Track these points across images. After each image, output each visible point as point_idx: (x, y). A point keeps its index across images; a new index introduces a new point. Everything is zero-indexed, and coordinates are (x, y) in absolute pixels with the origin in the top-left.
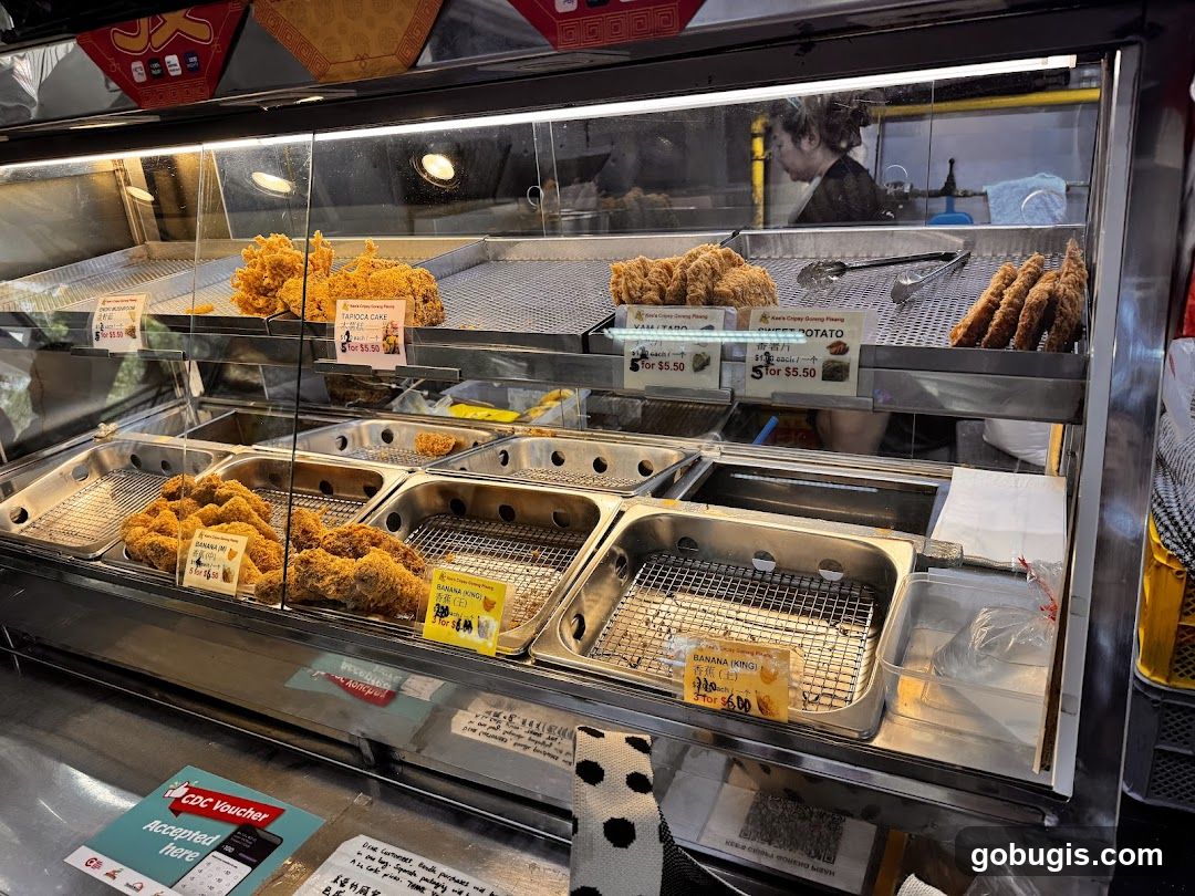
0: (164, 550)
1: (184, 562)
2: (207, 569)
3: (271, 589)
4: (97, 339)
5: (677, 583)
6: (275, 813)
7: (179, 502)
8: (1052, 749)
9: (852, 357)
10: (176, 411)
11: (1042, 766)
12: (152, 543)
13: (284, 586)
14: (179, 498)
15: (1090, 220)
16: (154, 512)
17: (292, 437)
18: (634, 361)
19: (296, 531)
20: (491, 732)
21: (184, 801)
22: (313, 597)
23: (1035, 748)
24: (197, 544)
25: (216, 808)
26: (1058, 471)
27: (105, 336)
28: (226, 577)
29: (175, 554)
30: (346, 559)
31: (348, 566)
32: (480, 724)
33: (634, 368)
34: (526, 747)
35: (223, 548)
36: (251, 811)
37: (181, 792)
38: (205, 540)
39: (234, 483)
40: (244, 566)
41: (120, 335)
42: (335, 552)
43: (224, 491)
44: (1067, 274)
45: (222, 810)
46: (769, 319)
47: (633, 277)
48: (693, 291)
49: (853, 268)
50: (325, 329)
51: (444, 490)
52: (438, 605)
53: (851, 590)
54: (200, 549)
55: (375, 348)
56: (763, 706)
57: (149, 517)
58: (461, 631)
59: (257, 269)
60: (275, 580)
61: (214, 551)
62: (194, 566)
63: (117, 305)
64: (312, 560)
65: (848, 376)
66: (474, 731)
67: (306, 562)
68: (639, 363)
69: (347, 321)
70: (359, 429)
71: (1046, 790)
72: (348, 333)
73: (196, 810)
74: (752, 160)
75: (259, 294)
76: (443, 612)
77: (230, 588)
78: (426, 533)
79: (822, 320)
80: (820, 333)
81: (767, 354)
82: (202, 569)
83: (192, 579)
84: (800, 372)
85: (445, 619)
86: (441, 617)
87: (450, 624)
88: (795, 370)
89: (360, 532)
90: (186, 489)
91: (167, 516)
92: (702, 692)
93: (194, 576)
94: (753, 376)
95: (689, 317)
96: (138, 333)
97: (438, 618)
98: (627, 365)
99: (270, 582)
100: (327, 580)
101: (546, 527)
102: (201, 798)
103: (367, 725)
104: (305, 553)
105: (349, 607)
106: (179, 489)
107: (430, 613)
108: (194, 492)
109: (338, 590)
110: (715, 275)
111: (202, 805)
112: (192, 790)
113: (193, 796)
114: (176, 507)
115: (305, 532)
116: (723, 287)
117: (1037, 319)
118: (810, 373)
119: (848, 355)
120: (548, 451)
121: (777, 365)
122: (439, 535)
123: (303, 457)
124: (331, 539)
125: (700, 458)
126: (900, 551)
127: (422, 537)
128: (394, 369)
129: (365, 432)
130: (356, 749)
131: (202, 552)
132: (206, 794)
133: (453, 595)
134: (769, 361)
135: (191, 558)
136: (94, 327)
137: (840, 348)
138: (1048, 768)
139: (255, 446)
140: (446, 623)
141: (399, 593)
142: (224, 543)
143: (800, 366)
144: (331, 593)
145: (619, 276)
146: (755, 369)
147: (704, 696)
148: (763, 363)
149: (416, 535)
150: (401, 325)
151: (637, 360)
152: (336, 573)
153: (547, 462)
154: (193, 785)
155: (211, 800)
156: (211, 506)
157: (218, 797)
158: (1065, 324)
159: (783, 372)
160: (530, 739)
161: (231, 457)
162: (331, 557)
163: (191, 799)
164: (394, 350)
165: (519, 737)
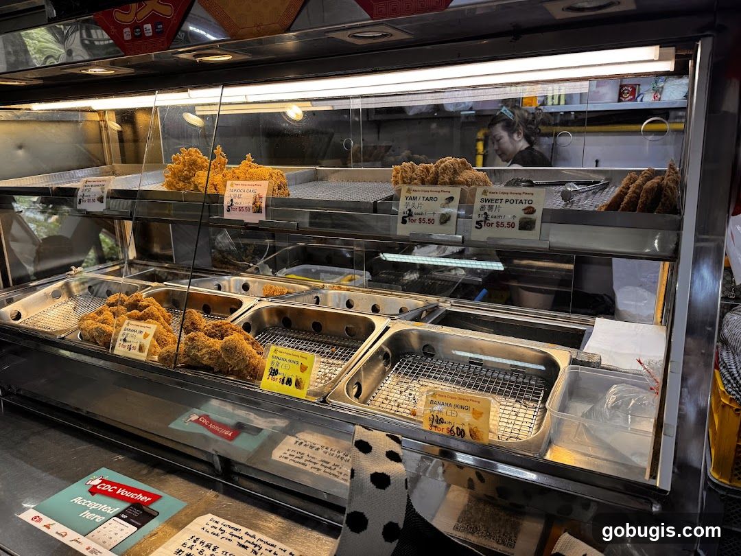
0: (104, 332)
1: (115, 340)
2: (129, 344)
3: (169, 356)
4: (80, 203)
5: (421, 371)
6: (156, 498)
7: (116, 307)
8: (658, 464)
9: (538, 215)
10: (118, 267)
11: (651, 476)
12: (97, 328)
13: (177, 355)
14: (116, 305)
15: (681, 167)
16: (100, 313)
17: (188, 280)
18: (404, 218)
19: (187, 323)
20: (297, 460)
21: (98, 487)
22: (194, 363)
23: (646, 469)
24: (125, 329)
25: (118, 492)
26: (661, 322)
27: (84, 201)
28: (141, 349)
29: (110, 335)
30: (216, 340)
31: (217, 344)
32: (290, 455)
33: (404, 222)
34: (318, 469)
35: (141, 332)
36: (140, 496)
37: (97, 482)
38: (131, 327)
39: (151, 299)
40: (152, 345)
41: (94, 201)
42: (211, 335)
43: (145, 303)
44: (669, 176)
45: (122, 494)
46: (488, 193)
47: (406, 172)
48: (442, 179)
49: (538, 185)
50: (218, 199)
51: (279, 312)
52: (272, 368)
53: (530, 380)
54: (126, 332)
55: (247, 209)
56: (473, 434)
57: (97, 316)
58: (285, 384)
59: (180, 166)
60: (171, 350)
61: (135, 334)
62: (122, 342)
63: (94, 184)
64: (195, 338)
65: (534, 227)
66: (286, 458)
67: (192, 339)
68: (407, 219)
69: (233, 193)
70: (229, 281)
71: (654, 488)
72: (232, 200)
73: (106, 493)
74: (476, 154)
75: (180, 180)
76: (274, 372)
77: (143, 357)
78: (266, 336)
79: (520, 194)
80: (518, 202)
81: (486, 213)
82: (127, 344)
83: (120, 350)
84: (505, 224)
85: (276, 377)
86: (273, 375)
87: (278, 380)
88: (502, 223)
89: (227, 326)
90: (121, 301)
91: (108, 314)
92: (435, 424)
93: (121, 348)
94: (476, 227)
95: (439, 192)
96: (105, 200)
97: (271, 376)
98: (400, 220)
99: (168, 352)
100: (204, 351)
101: (341, 337)
102: (109, 486)
103: (219, 446)
104: (192, 334)
105: (215, 370)
106: (117, 301)
107: (266, 373)
108: (126, 303)
109: (210, 358)
110: (455, 172)
111: (110, 490)
112: (104, 481)
113: (104, 485)
114: (114, 310)
115: (193, 324)
116: (460, 178)
117: (650, 198)
118: (511, 225)
119: (535, 214)
120: (345, 299)
121: (492, 220)
122: (274, 338)
123: (195, 290)
124: (209, 327)
125: (437, 306)
126: (562, 356)
127: (263, 339)
128: (258, 222)
129: (232, 283)
130: (210, 465)
131: (127, 334)
132: (112, 484)
133: (282, 362)
134: (486, 218)
135: (120, 337)
136: (79, 195)
137: (531, 211)
138: (655, 478)
139: (165, 283)
140: (276, 380)
141: (247, 362)
142: (142, 329)
143: (505, 221)
144: (206, 361)
145: (398, 173)
146: (478, 223)
147: (436, 427)
148: (483, 219)
149: (259, 337)
150: (264, 196)
151: (406, 217)
152: (210, 347)
153: (343, 305)
154: (105, 478)
155: (116, 488)
156: (135, 311)
157: (120, 486)
158: (668, 202)
159: (495, 225)
160: (322, 465)
161: (150, 288)
162: (207, 338)
163: (103, 486)
164: (259, 211)
165: (315, 463)
